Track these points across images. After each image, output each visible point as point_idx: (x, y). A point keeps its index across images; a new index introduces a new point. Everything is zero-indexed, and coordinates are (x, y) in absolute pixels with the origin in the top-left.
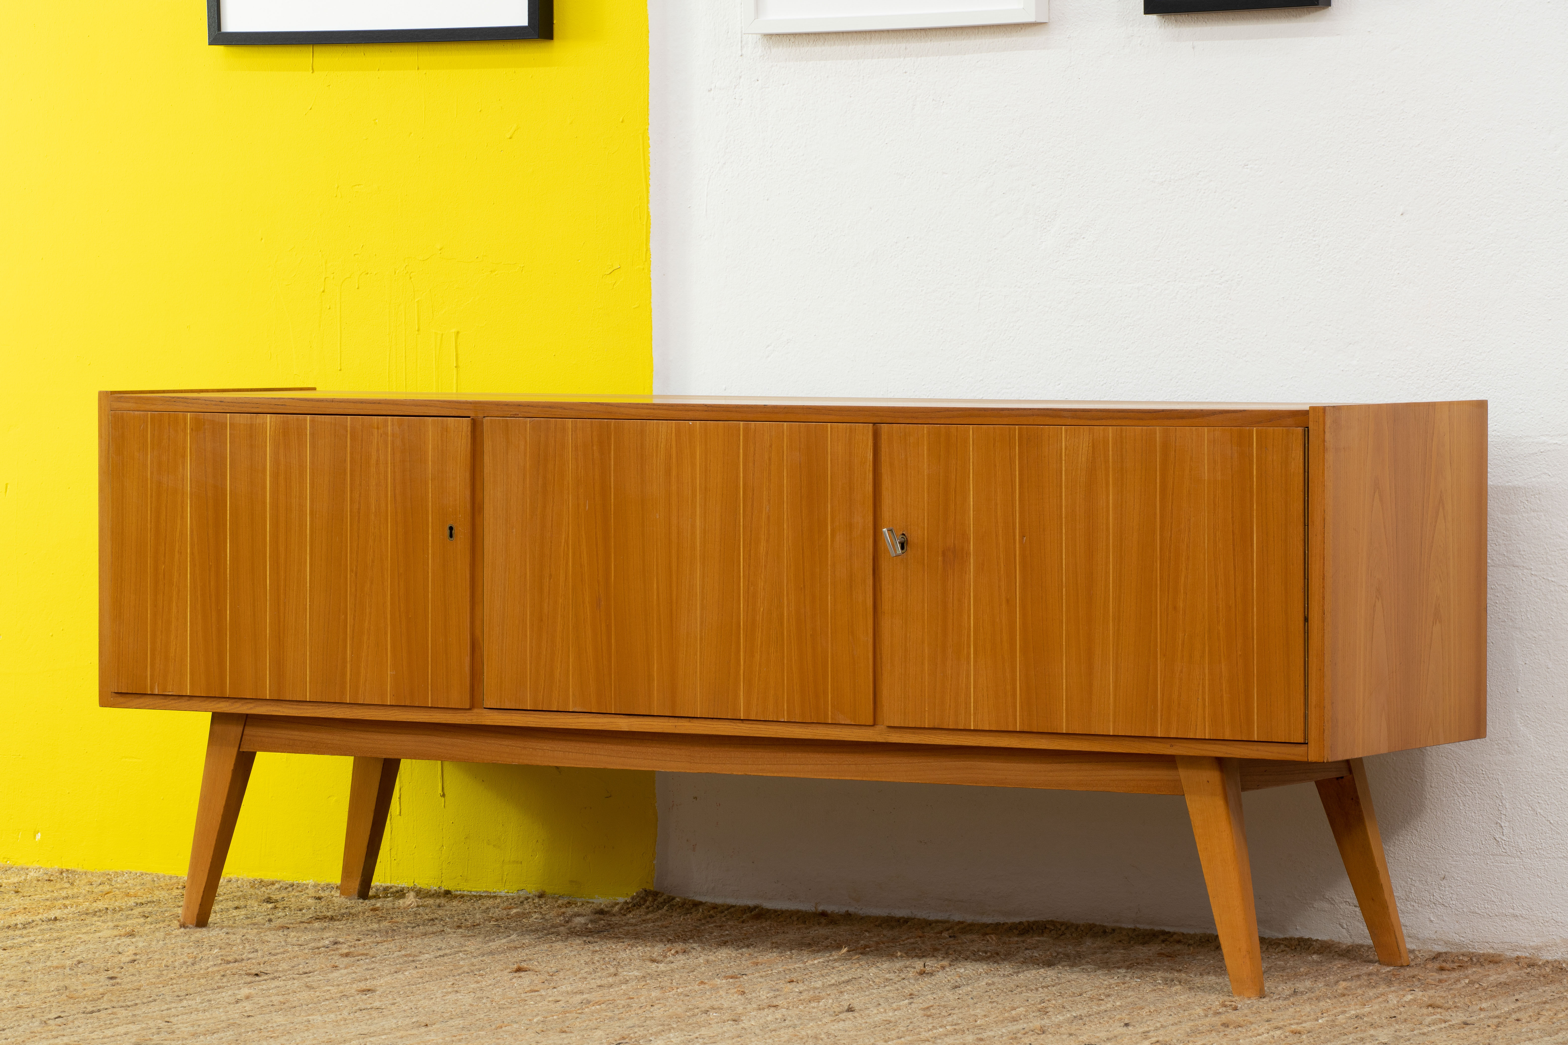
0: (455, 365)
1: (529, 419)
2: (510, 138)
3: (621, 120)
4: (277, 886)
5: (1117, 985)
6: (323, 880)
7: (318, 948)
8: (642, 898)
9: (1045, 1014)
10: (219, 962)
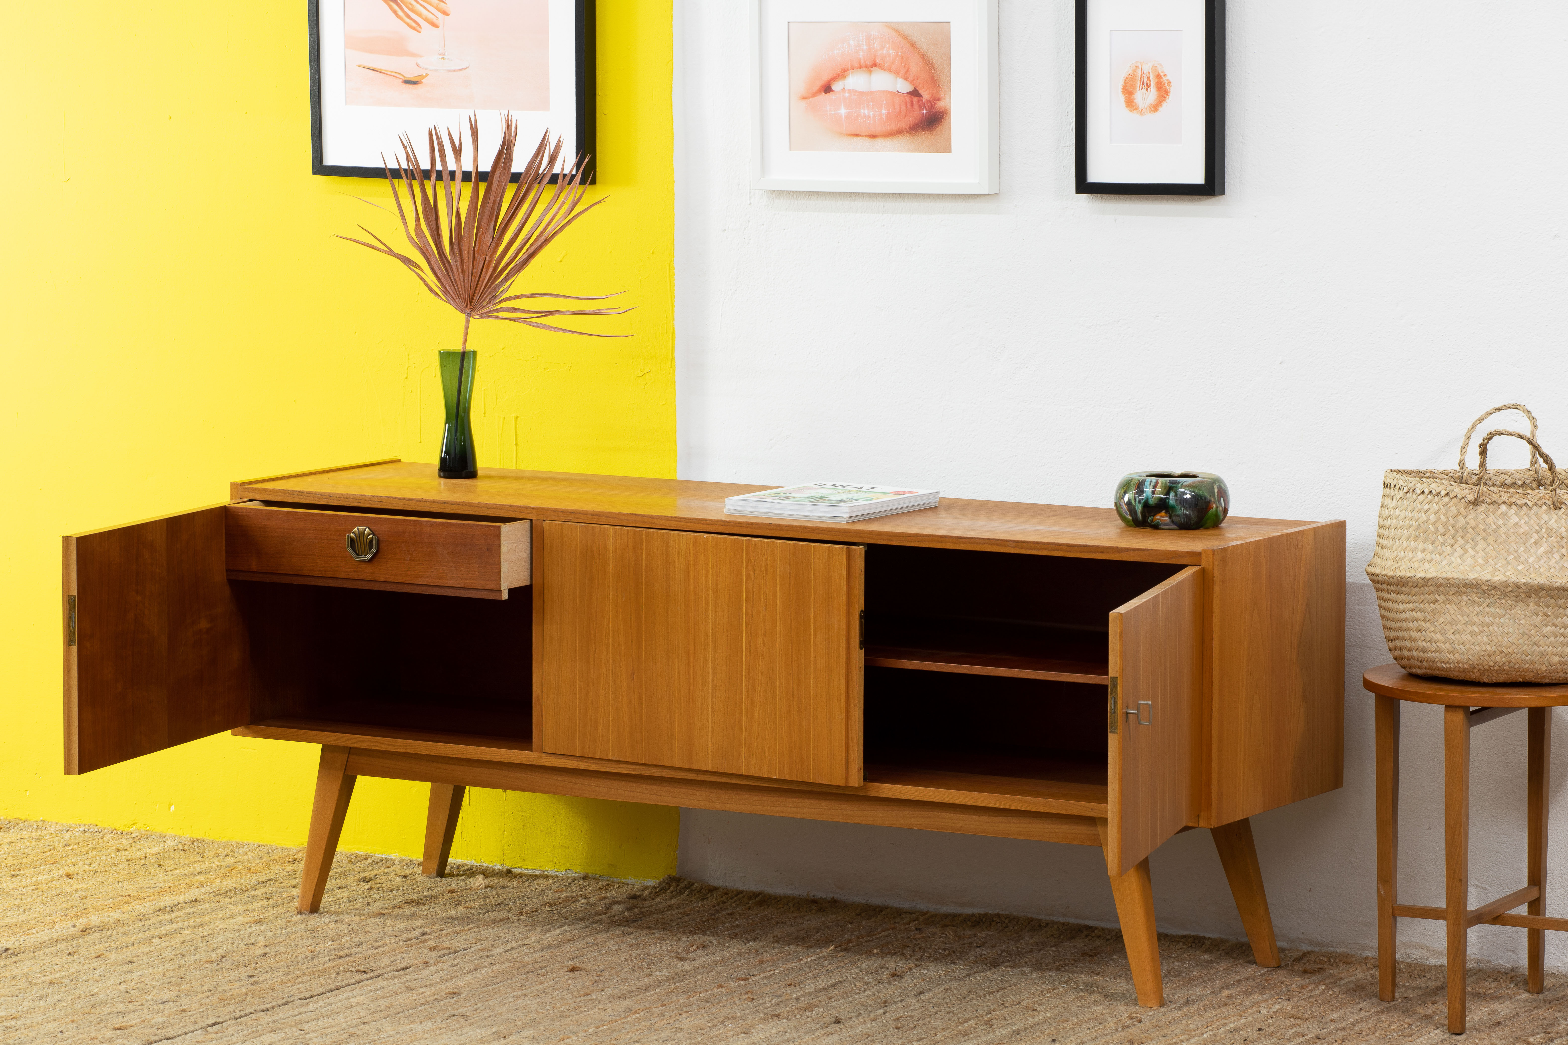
0: (514, 443)
1: (579, 524)
2: (561, 262)
3: (651, 252)
4: (369, 861)
5: (1048, 991)
6: (408, 856)
7: (410, 940)
8: (667, 883)
9: (991, 1027)
10: (333, 957)
